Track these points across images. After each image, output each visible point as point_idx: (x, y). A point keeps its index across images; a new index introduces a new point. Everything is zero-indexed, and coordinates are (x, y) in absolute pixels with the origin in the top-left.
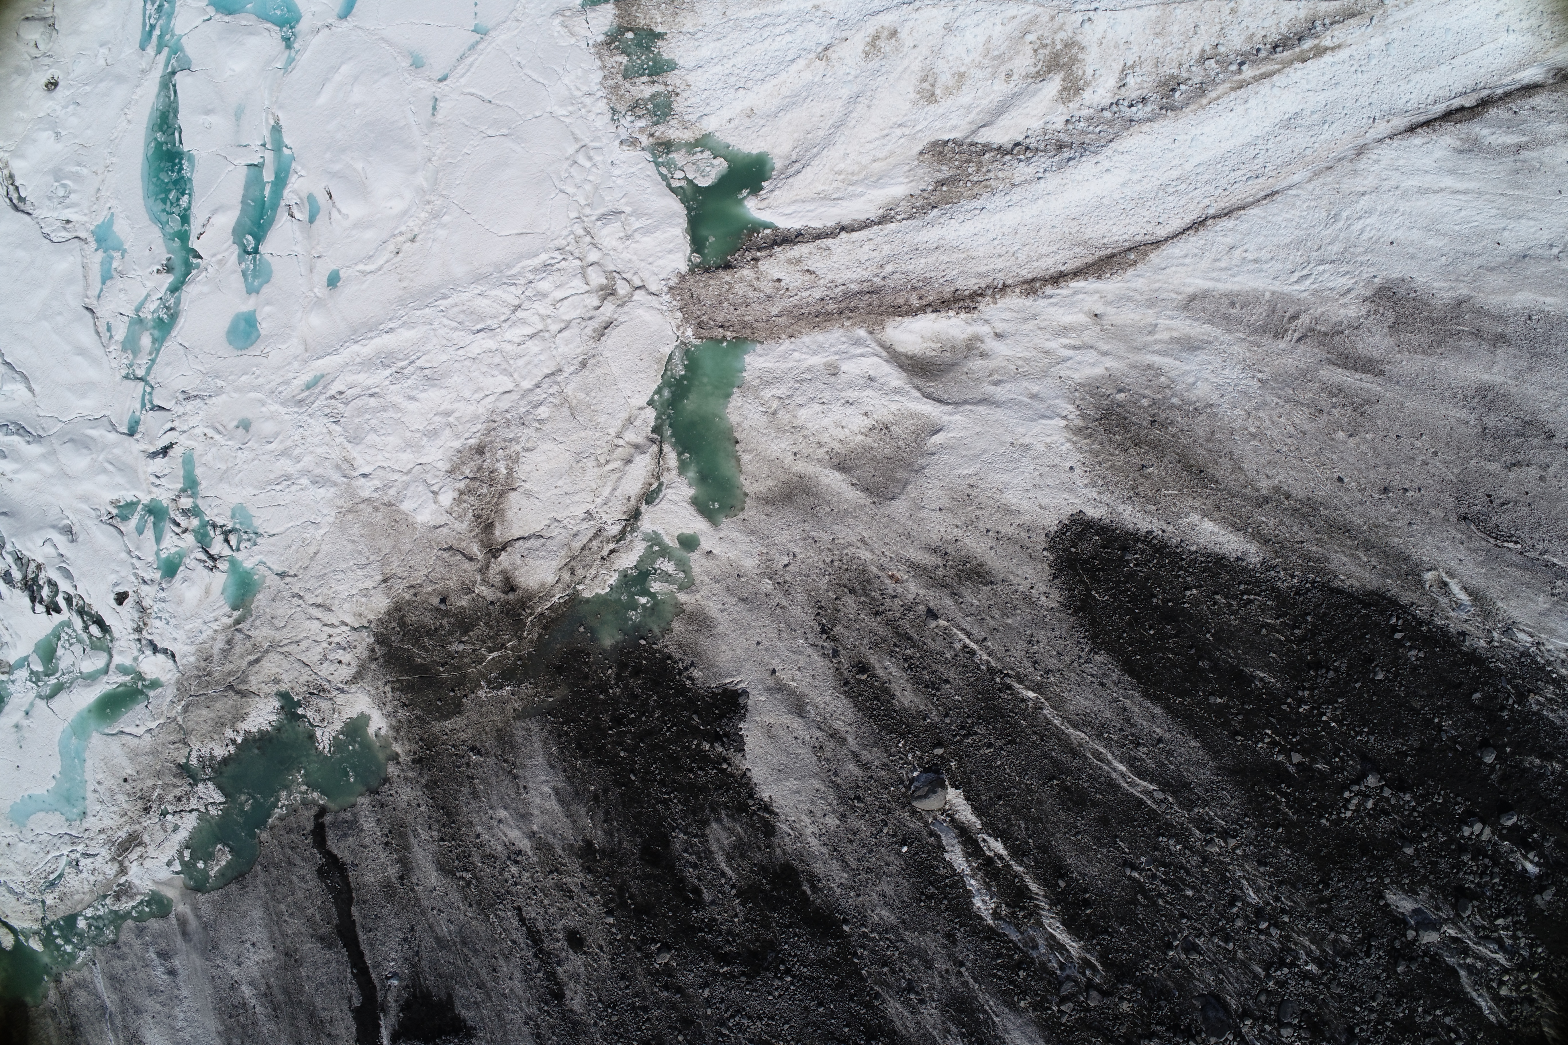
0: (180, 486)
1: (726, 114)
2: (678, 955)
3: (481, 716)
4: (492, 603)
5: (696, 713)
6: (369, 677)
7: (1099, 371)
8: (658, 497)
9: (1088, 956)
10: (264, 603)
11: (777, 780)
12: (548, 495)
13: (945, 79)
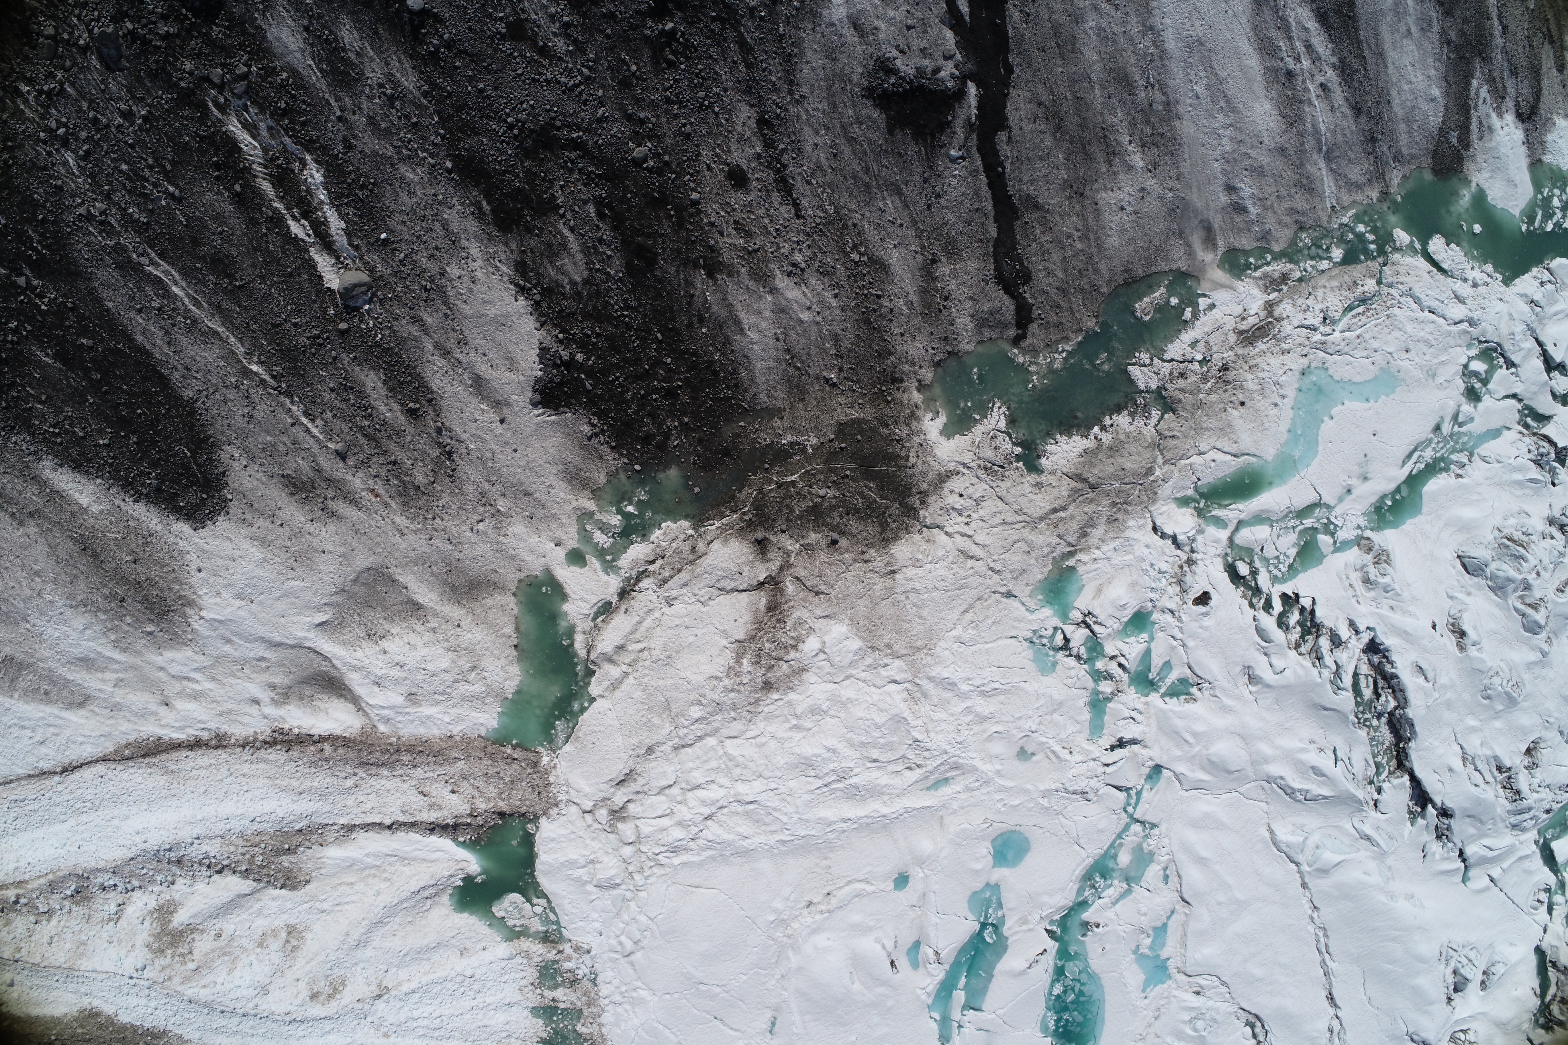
0: (1110, 705)
1: (487, 956)
2: (626, 153)
3: (818, 417)
4: (783, 532)
5: (589, 391)
6: (931, 475)
7: (169, 654)
8: (599, 608)
9: (220, 116)
10: (1036, 570)
11: (507, 316)
12: (705, 630)
13: (275, 945)
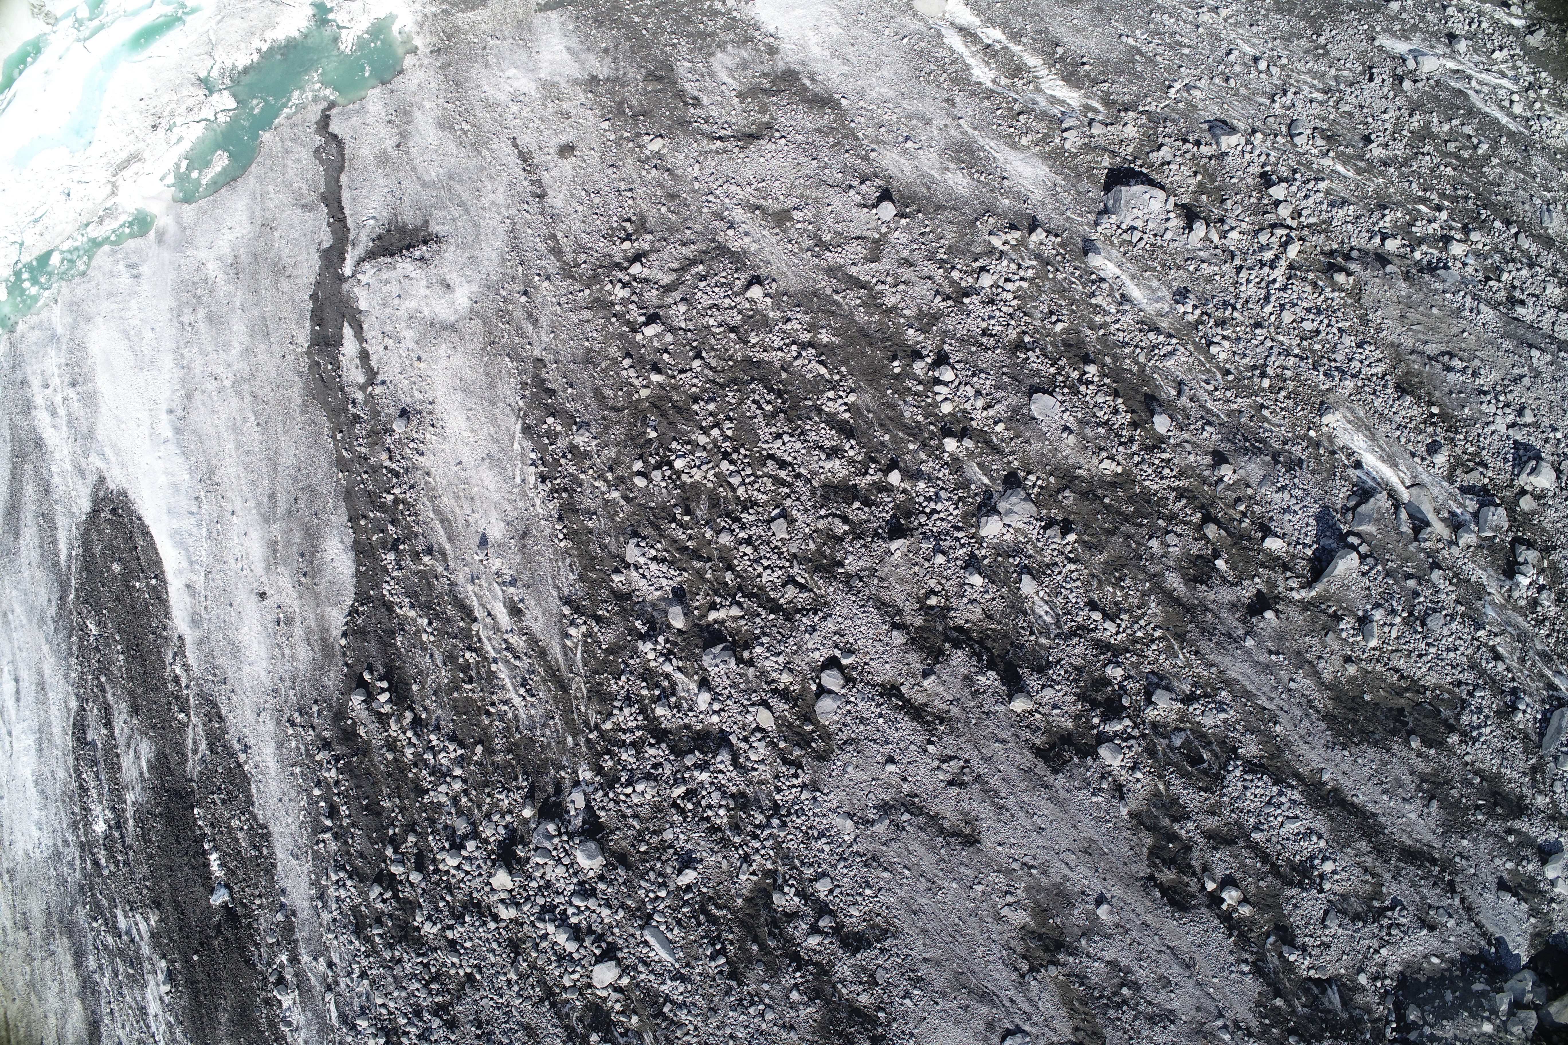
2: (671, 142)
3: (505, 8)
9: (1089, 101)
11: (784, 15)
